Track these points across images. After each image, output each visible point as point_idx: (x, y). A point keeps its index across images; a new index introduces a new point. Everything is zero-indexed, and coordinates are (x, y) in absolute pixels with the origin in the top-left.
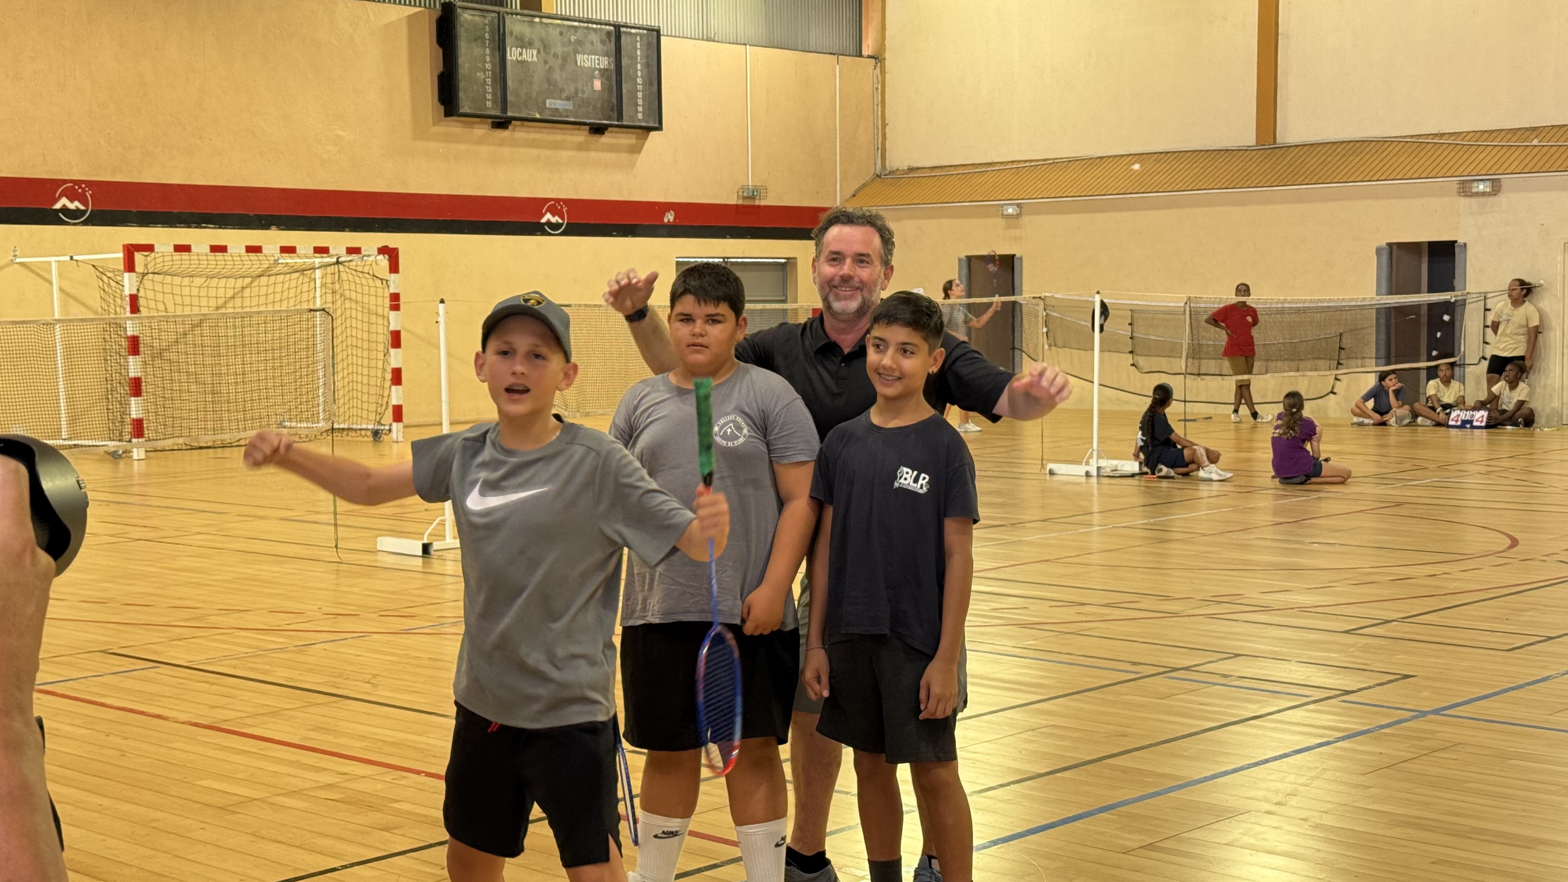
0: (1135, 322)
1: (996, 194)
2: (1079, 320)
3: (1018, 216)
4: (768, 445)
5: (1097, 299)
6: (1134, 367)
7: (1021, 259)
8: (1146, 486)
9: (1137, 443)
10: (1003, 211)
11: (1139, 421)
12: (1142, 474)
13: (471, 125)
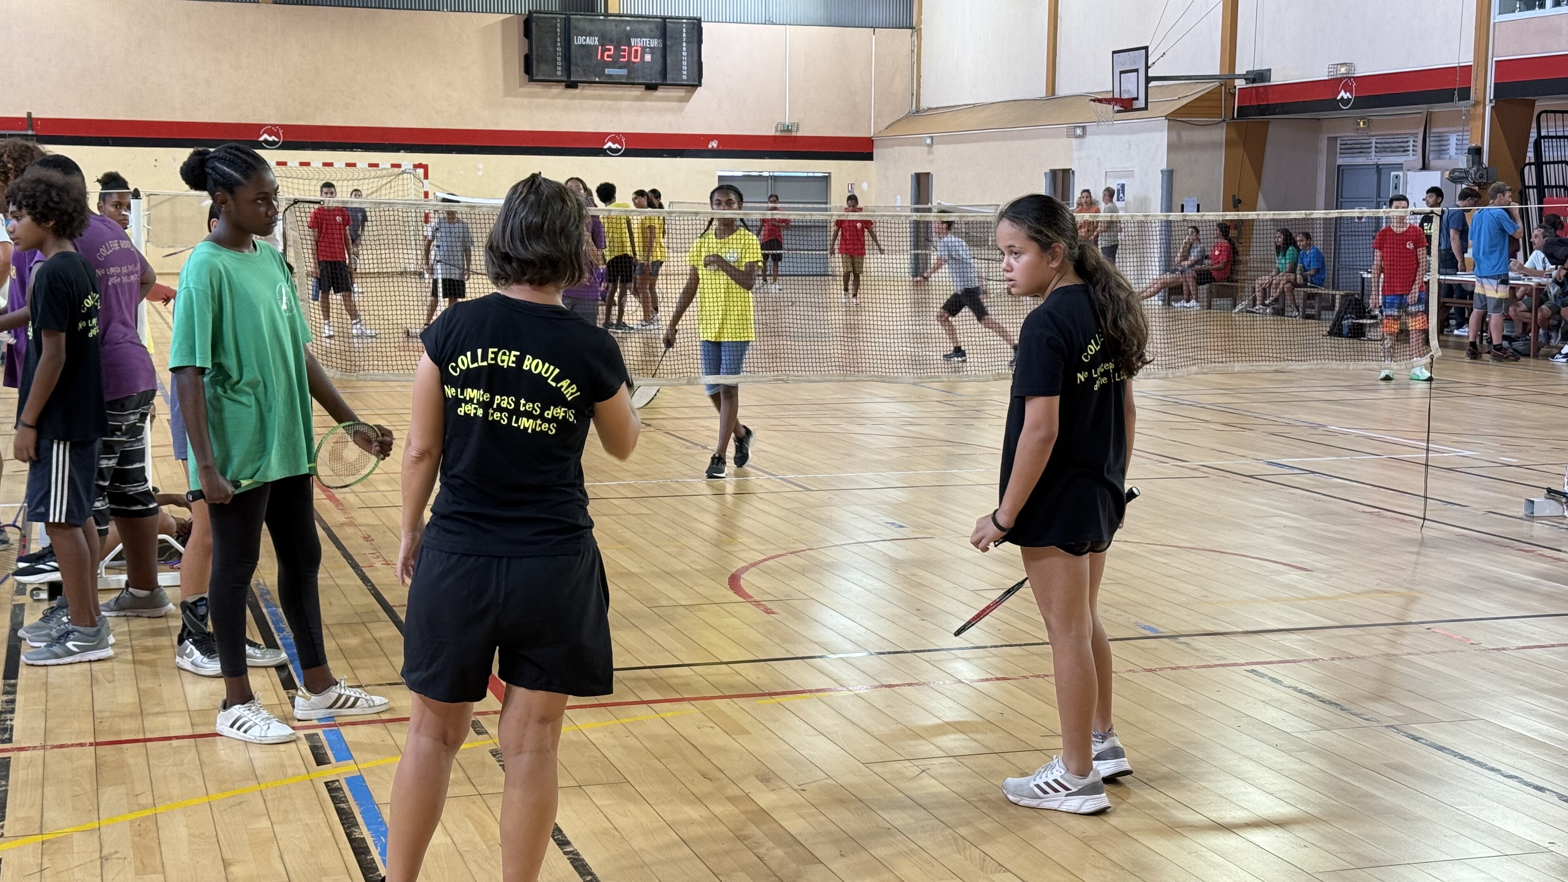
13: (549, 87)
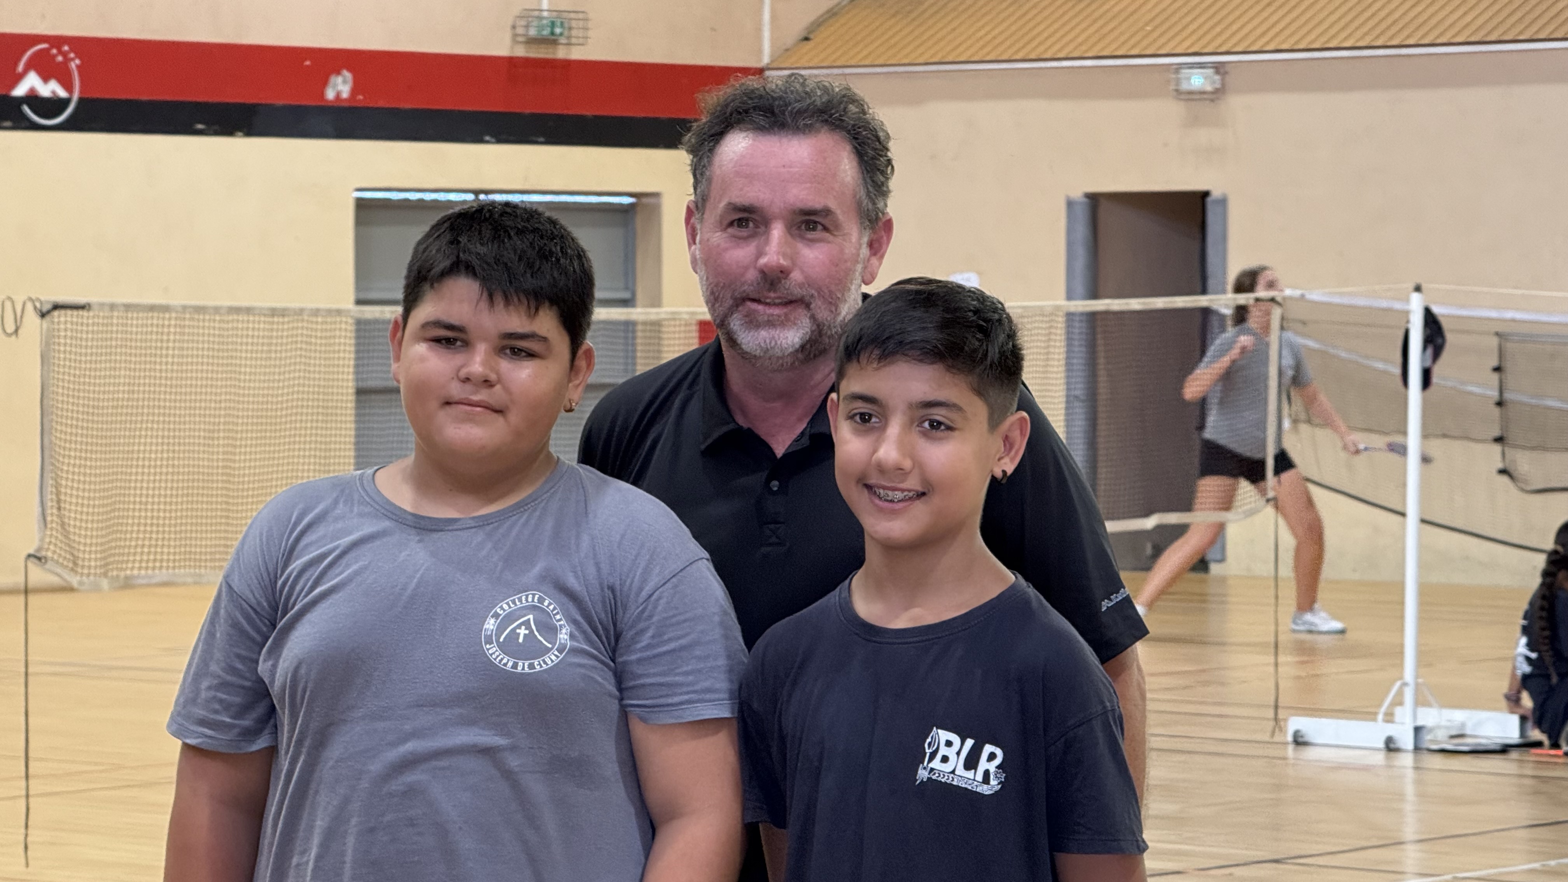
0: (1508, 365)
1: (1163, 40)
2: (1367, 357)
3: (1217, 94)
4: (620, 677)
5: (1416, 306)
6: (1505, 479)
7: (1223, 202)
8: (1534, 777)
9: (1514, 668)
10: (1178, 81)
11: (1521, 614)
12: (1528, 745)
